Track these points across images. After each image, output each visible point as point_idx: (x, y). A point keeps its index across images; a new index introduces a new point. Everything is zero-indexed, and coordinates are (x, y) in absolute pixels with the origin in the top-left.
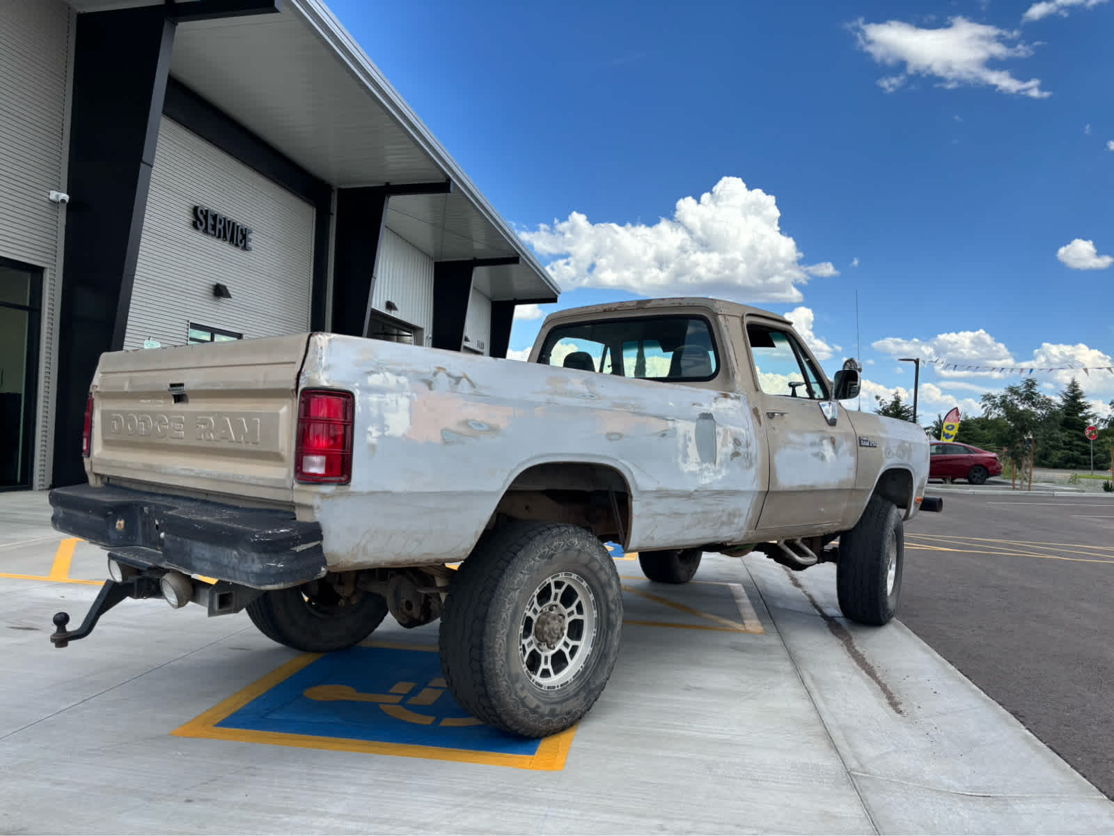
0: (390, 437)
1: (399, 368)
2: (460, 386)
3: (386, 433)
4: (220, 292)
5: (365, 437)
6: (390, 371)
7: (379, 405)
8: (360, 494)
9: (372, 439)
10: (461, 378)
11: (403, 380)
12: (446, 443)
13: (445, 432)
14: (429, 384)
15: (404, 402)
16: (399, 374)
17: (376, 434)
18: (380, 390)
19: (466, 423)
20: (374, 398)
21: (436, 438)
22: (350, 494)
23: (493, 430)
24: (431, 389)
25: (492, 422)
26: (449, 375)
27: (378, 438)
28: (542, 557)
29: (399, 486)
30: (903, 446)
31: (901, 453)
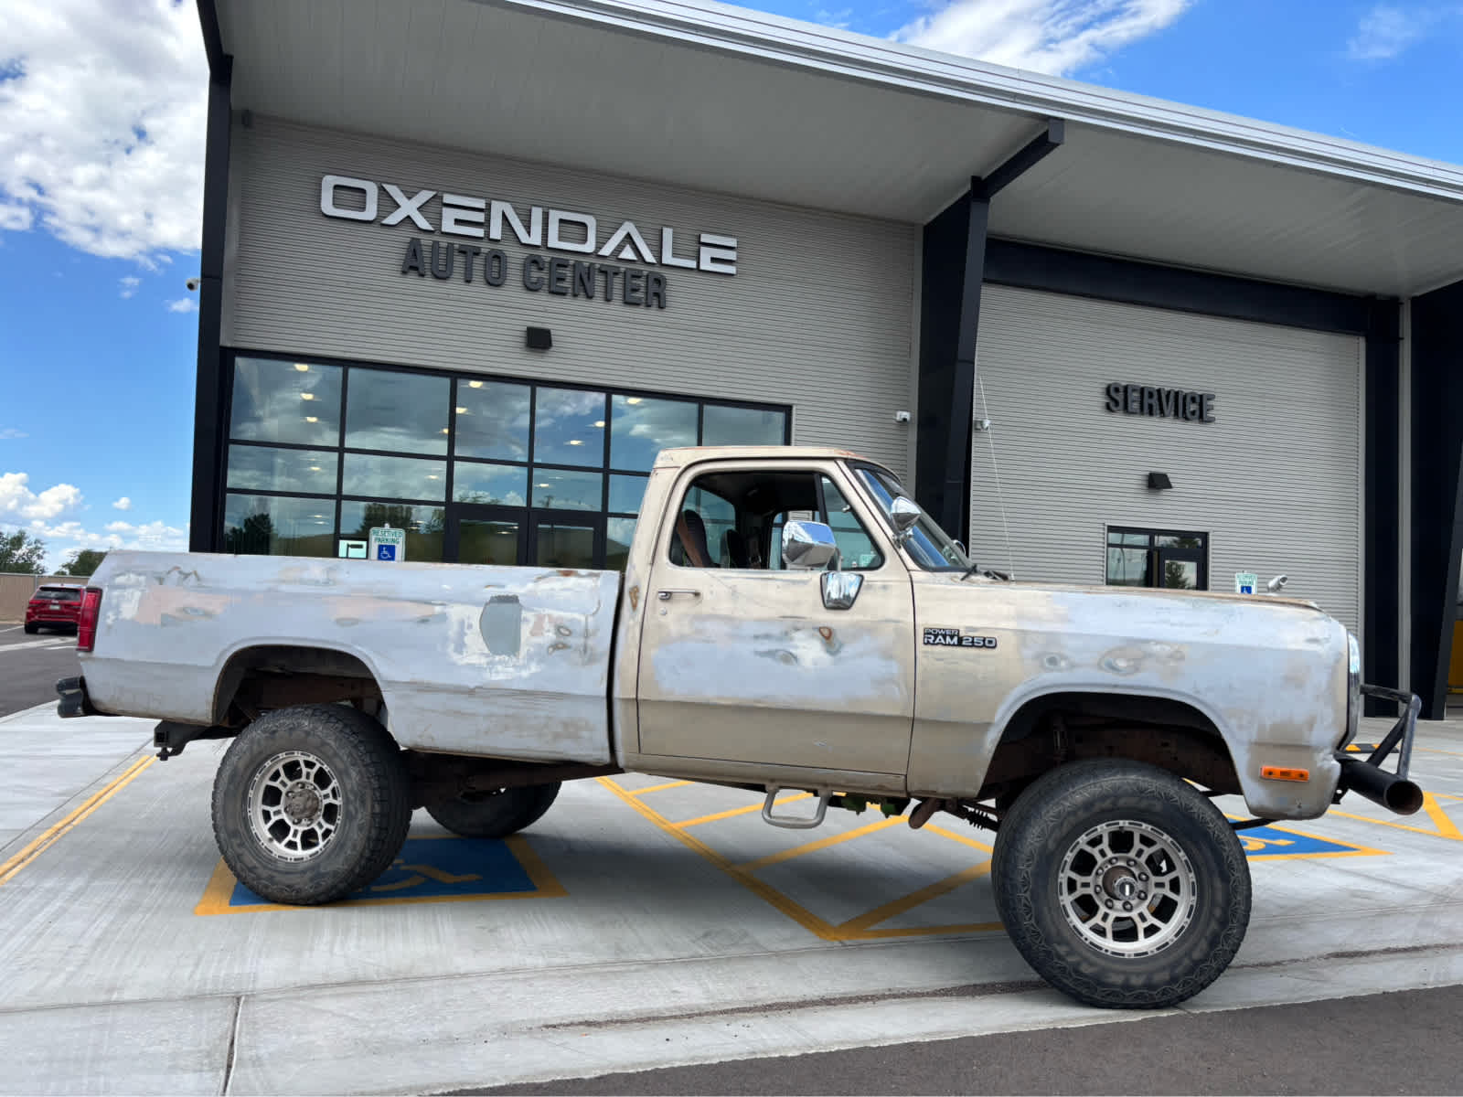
0: (123, 620)
1: (140, 570)
2: (187, 580)
3: (120, 617)
4: (1157, 482)
5: (106, 619)
6: (133, 572)
7: (118, 597)
8: (100, 660)
9: (109, 622)
10: (189, 574)
11: (142, 578)
12: (163, 625)
13: (164, 616)
14: (161, 581)
15: (138, 594)
16: (140, 574)
17: (112, 617)
18: (123, 587)
19: (184, 610)
20: (116, 593)
21: (156, 621)
22: (94, 659)
23: (208, 615)
24: (161, 584)
25: (210, 608)
26: (180, 572)
27: (113, 621)
28: (264, 731)
29: (128, 657)
30: (1136, 650)
31: (1121, 664)
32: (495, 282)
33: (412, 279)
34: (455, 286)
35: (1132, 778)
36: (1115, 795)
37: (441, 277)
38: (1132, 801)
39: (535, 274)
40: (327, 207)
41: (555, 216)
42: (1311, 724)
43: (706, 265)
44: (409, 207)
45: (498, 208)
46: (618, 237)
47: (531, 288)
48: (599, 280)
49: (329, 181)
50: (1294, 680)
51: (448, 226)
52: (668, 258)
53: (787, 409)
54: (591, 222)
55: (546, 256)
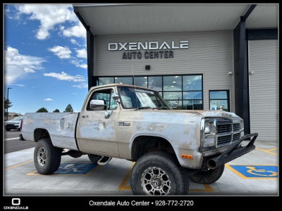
3: (24, 124)
6: (26, 116)
30: (154, 125)
31: (151, 129)
32: (140, 58)
33: (125, 60)
34: (133, 60)
35: (155, 156)
36: (151, 160)
37: (130, 58)
38: (155, 162)
39: (147, 55)
40: (109, 49)
41: (150, 43)
42: (191, 144)
43: (181, 47)
44: (123, 46)
45: (139, 43)
46: (163, 45)
47: (146, 58)
48: (160, 54)
49: (109, 44)
50: (186, 133)
51: (130, 49)
52: (173, 47)
53: (202, 75)
54: (157, 43)
55: (149, 51)
